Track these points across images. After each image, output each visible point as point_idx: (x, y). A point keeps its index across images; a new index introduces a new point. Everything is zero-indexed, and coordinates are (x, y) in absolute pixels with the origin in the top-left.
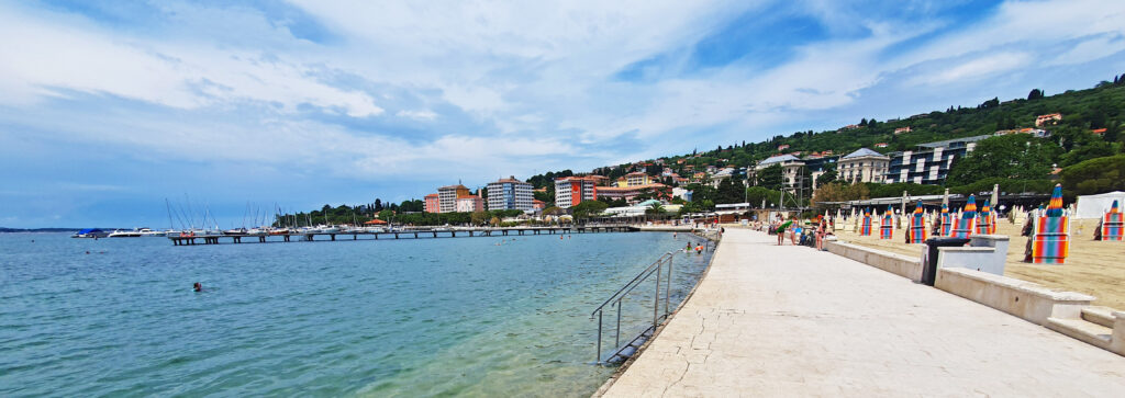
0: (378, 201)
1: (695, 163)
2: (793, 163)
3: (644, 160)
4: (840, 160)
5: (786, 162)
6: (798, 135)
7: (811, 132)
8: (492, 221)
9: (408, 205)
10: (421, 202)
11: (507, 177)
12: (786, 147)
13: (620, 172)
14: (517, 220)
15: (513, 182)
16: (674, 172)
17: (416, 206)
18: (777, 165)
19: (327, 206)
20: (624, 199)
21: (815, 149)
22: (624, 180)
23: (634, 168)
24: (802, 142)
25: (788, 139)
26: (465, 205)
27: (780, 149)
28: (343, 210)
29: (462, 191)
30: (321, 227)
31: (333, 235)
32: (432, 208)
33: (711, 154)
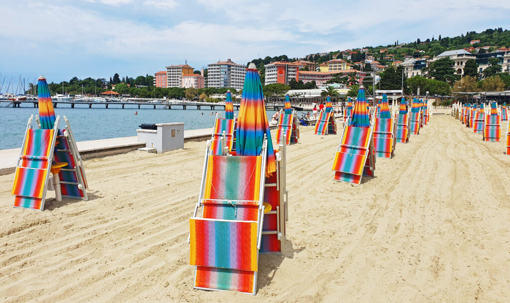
0: (116, 76)
1: (395, 52)
2: (464, 57)
3: (351, 49)
4: (505, 56)
5: (459, 55)
6: (489, 31)
7: (500, 30)
8: (201, 97)
9: (142, 80)
10: (152, 78)
11: (224, 60)
12: (478, 41)
13: (326, 59)
14: (221, 97)
15: (229, 65)
16: (376, 60)
17: (147, 81)
18: (447, 58)
19: (75, 79)
20: (314, 83)
21: (504, 44)
22: (326, 65)
23: (340, 55)
24: (492, 37)
25: (480, 34)
26: (188, 83)
27: (472, 43)
29: (187, 70)
32: (160, 83)
33: (410, 46)
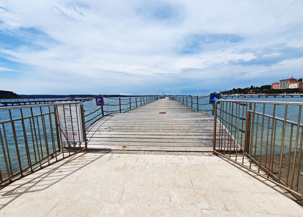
0: (252, 86)
10: (270, 86)
19: (234, 89)
26: (294, 86)
28: (239, 89)
29: (293, 80)
30: (236, 95)
31: (239, 96)
